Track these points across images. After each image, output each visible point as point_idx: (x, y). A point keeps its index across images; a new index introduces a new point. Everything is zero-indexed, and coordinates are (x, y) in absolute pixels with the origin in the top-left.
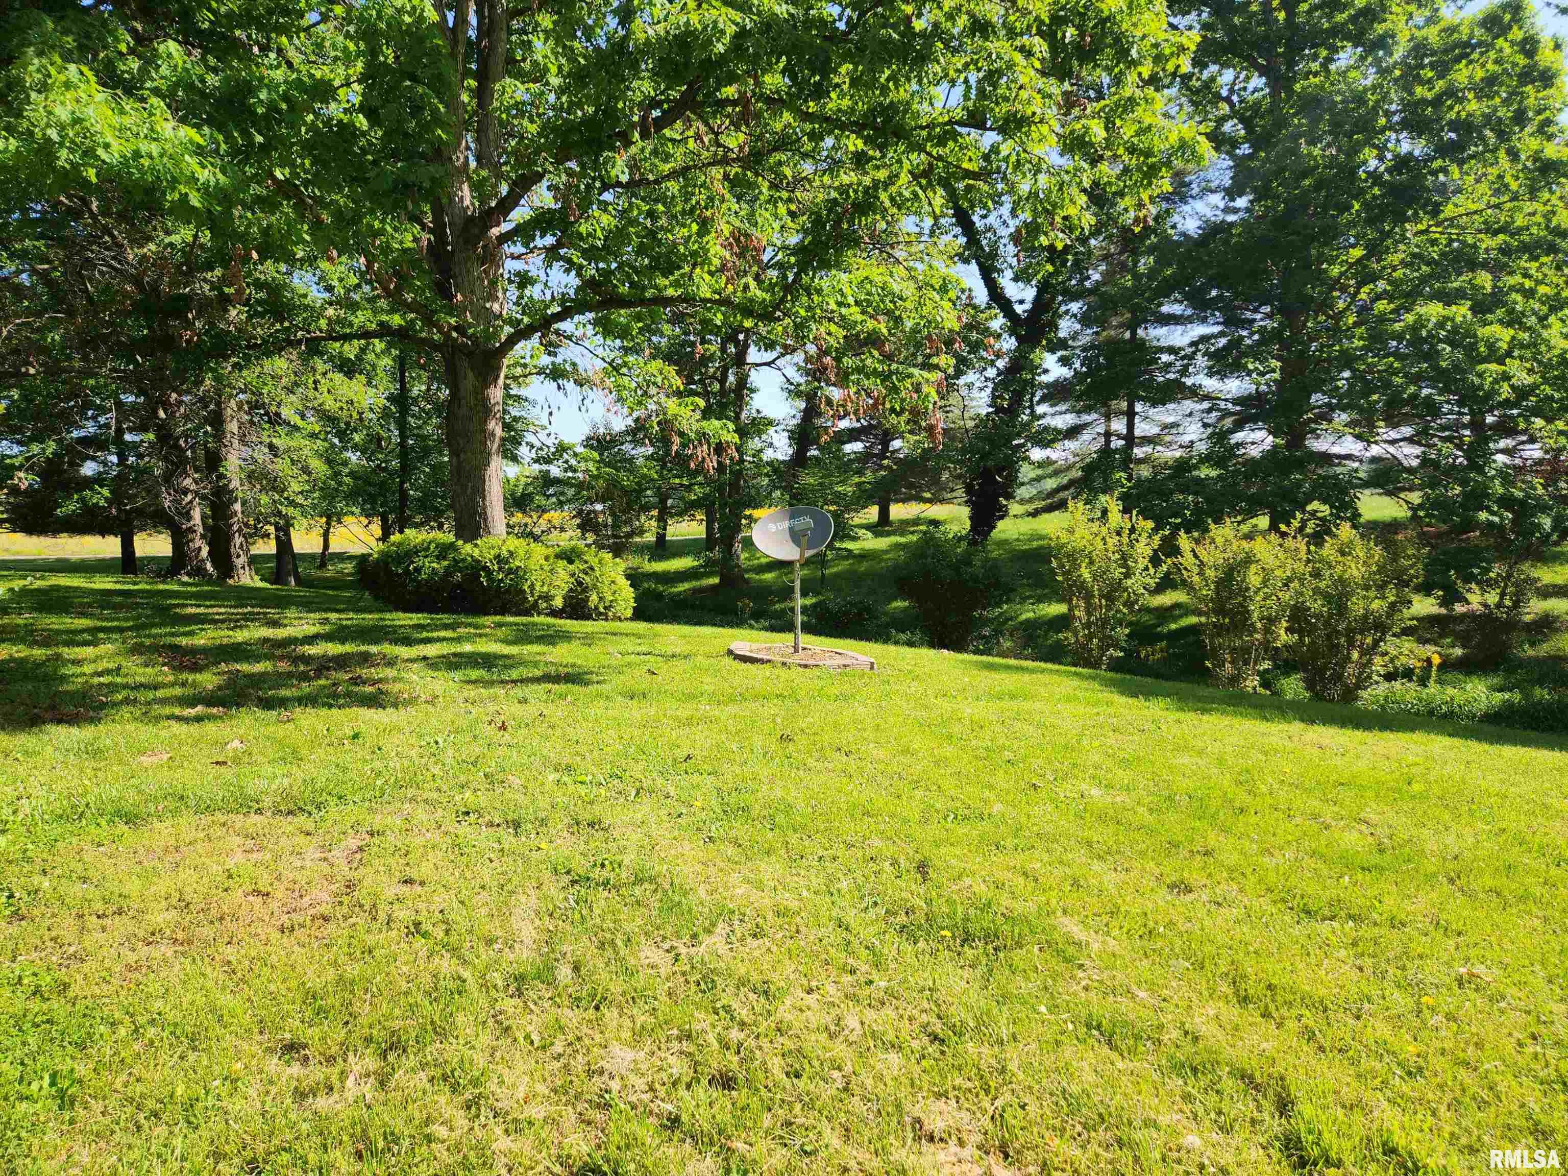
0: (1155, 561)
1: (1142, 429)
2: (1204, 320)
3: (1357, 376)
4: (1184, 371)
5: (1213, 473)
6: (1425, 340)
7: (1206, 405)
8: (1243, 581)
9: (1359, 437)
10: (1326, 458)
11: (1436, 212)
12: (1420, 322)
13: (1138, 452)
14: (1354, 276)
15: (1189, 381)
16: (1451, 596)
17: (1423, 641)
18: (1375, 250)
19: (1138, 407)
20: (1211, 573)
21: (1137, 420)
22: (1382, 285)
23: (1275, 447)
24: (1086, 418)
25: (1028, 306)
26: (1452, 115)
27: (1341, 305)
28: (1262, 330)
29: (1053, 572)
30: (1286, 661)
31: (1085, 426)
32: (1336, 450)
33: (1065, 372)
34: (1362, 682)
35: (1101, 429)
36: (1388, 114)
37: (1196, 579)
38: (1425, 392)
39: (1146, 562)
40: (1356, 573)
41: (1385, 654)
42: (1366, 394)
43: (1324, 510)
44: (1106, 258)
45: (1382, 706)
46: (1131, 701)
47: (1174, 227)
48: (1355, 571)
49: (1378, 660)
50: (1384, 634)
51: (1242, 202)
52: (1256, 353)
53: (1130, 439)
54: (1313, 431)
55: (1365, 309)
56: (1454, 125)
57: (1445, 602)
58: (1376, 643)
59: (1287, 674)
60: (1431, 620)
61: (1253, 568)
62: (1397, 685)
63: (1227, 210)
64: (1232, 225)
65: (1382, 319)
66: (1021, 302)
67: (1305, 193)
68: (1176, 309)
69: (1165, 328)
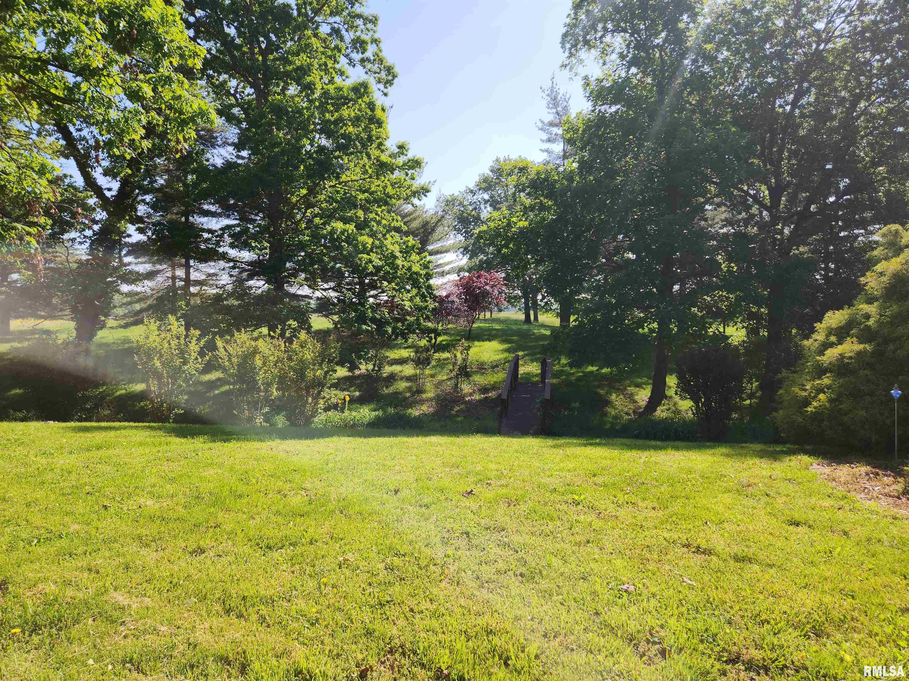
0: (202, 354)
1: (194, 276)
2: (228, 217)
3: (308, 255)
4: (218, 244)
5: (236, 303)
6: (336, 240)
7: (231, 264)
8: (253, 363)
9: (309, 286)
10: (295, 297)
11: (338, 178)
12: (333, 232)
13: (193, 290)
14: (304, 203)
15: (221, 250)
16: (353, 367)
17: (343, 390)
18: (312, 191)
19: (192, 263)
20: (235, 360)
21: (192, 270)
22: (317, 210)
23: (269, 289)
24: (159, 267)
25: (114, 193)
26: (342, 131)
27: (298, 217)
28: (259, 226)
29: (135, 364)
30: (278, 406)
31: (158, 272)
32: (300, 292)
33: (142, 238)
34: (314, 413)
35: (169, 274)
36: (314, 123)
37: (227, 363)
38: (338, 265)
39: (196, 354)
40: (309, 357)
41: (324, 398)
42: (313, 265)
43: (294, 324)
44: (168, 171)
45: (325, 425)
46: (183, 440)
47: (207, 160)
48: (308, 356)
49: (321, 401)
50: (323, 387)
51: (245, 153)
52: (255, 237)
53: (187, 280)
54: (288, 282)
55: (310, 221)
56: (344, 136)
57: (351, 369)
58: (319, 393)
59: (278, 414)
60: (346, 378)
61: (258, 356)
62: (330, 413)
63: (238, 157)
64: (240, 165)
65: (317, 227)
66: (110, 190)
67: (277, 154)
68: (213, 208)
69: (206, 218)
